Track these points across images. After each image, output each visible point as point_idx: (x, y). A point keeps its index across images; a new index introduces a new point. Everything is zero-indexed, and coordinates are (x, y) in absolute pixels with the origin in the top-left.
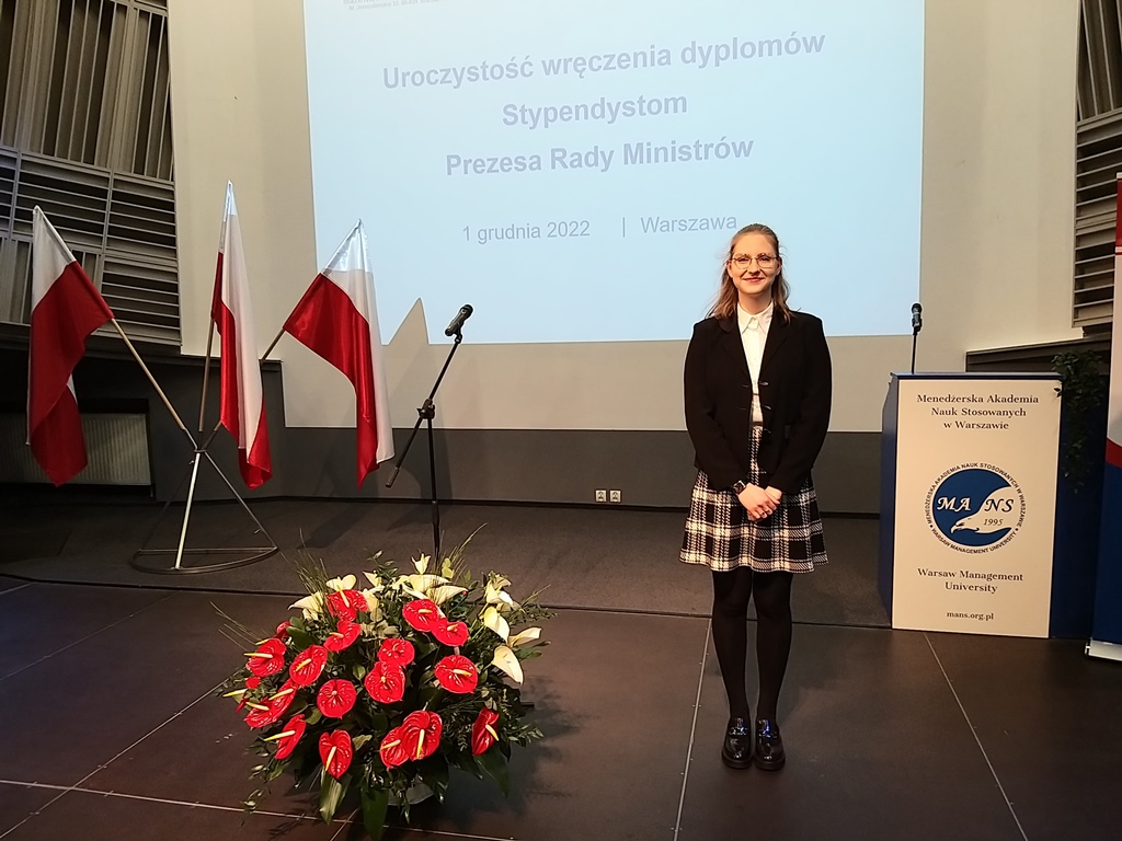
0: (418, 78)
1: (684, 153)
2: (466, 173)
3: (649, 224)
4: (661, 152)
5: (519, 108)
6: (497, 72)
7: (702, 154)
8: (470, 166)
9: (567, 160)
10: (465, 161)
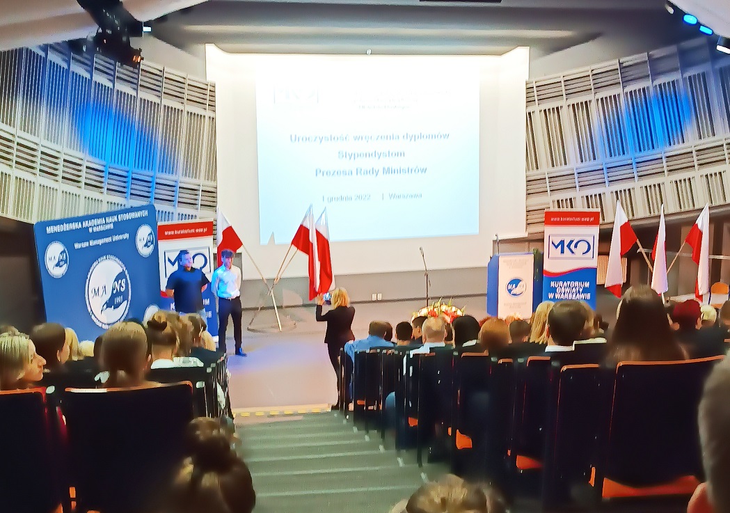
0: (304, 139)
1: (404, 171)
2: (323, 176)
3: (391, 196)
4: (396, 171)
5: (344, 152)
7: (410, 172)
8: (325, 174)
9: (362, 172)
10: (323, 171)
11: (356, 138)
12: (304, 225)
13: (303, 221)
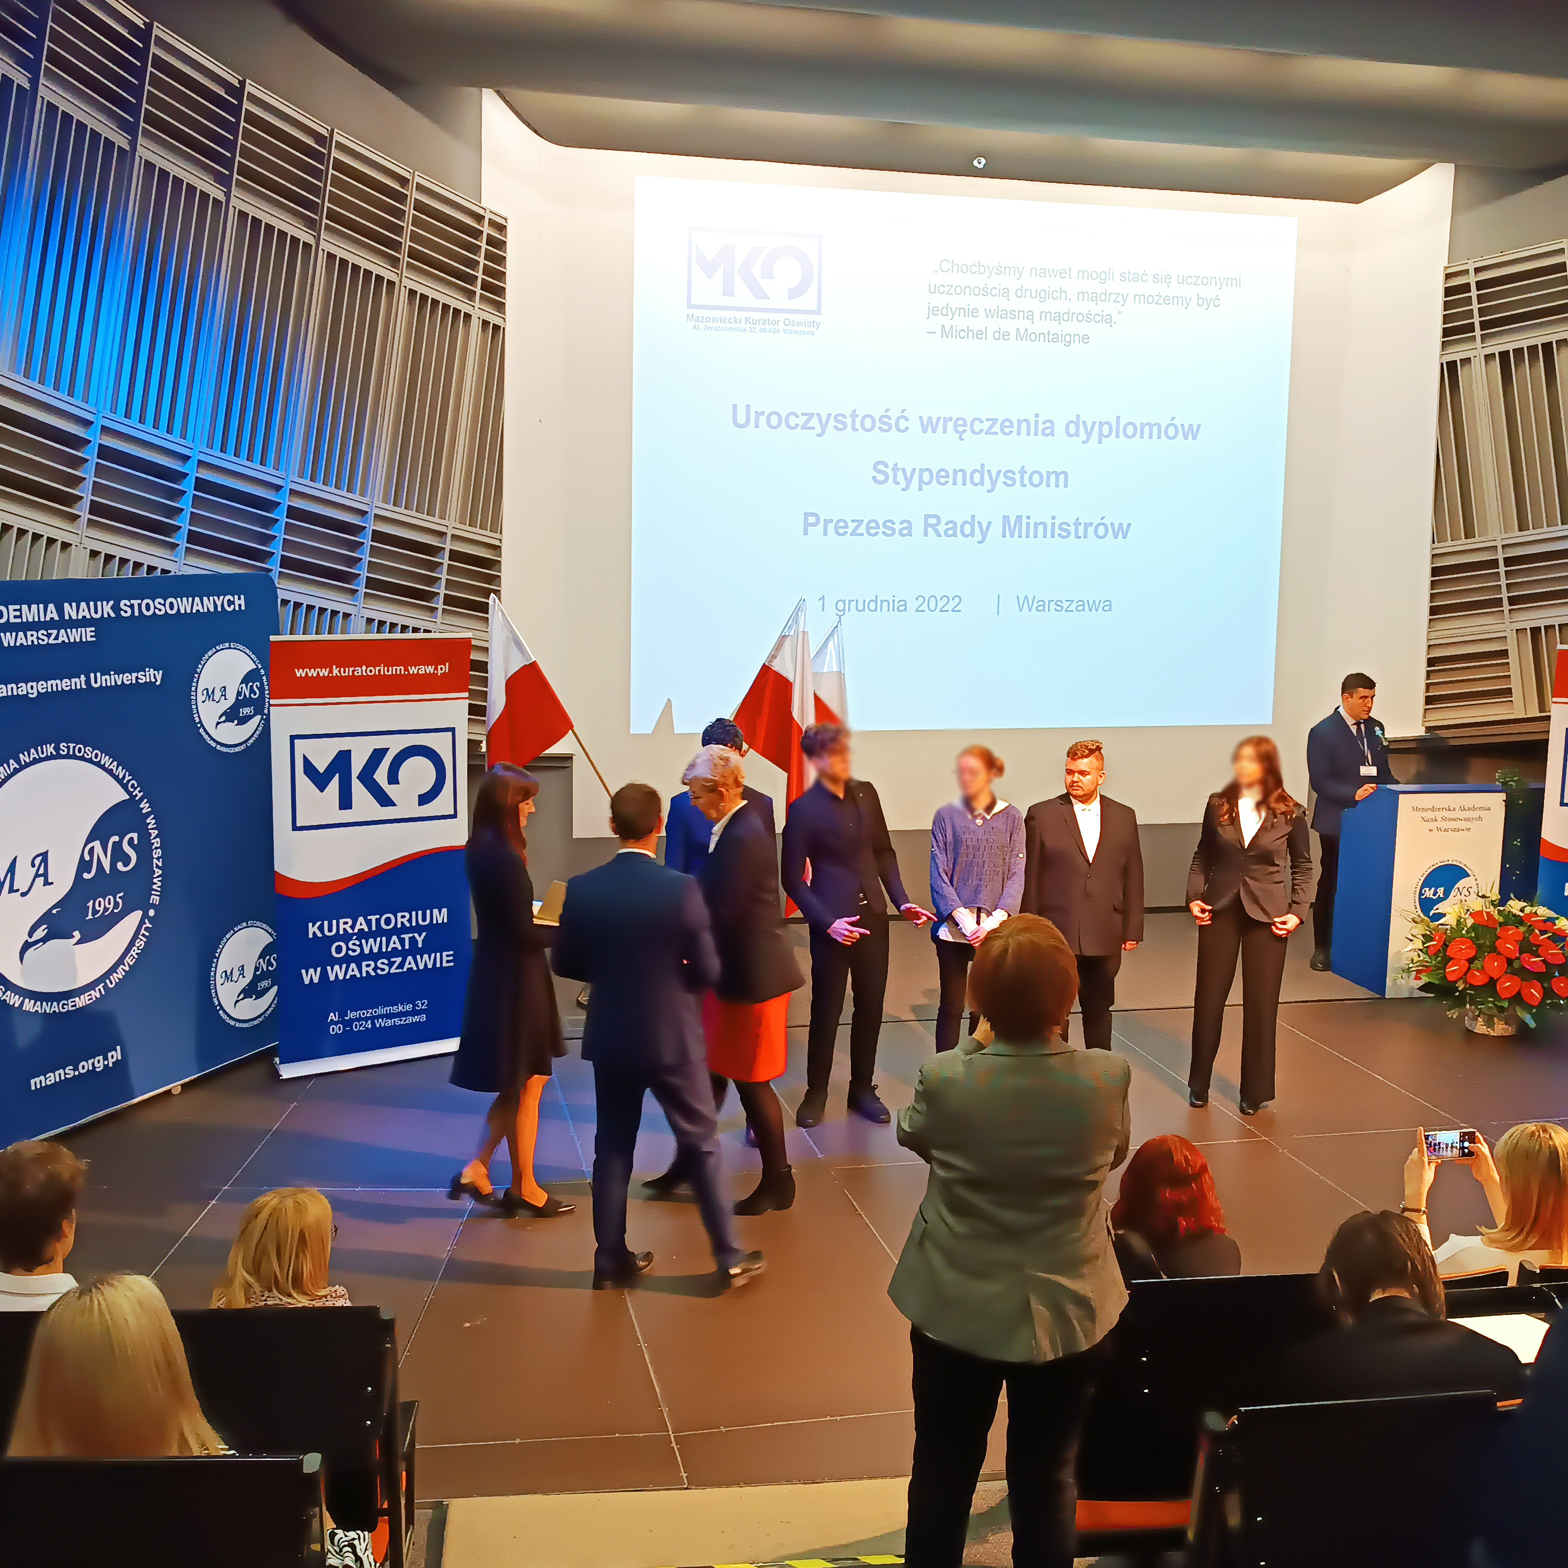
0: (774, 420)
1: (1064, 530)
2: (825, 533)
3: (1024, 603)
4: (1041, 528)
5: (891, 466)
6: (868, 423)
7: (1081, 533)
8: (831, 527)
9: (942, 528)
10: (825, 520)
11: (928, 425)
12: (776, 666)
13: (773, 657)
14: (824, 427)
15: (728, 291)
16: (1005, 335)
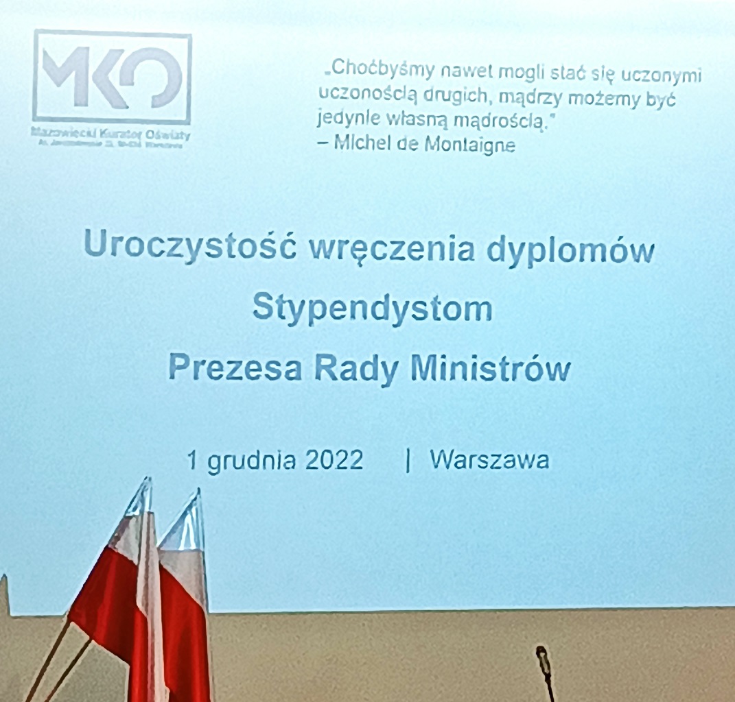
0: (135, 246)
1: (488, 371)
2: (196, 377)
3: (440, 458)
4: (459, 369)
5: (275, 298)
6: (247, 248)
7: (509, 375)
8: (203, 369)
9: (337, 370)
10: (196, 362)
11: (320, 250)
12: (120, 548)
13: (116, 538)
14: (194, 255)
15: (81, 101)
16: (414, 145)
